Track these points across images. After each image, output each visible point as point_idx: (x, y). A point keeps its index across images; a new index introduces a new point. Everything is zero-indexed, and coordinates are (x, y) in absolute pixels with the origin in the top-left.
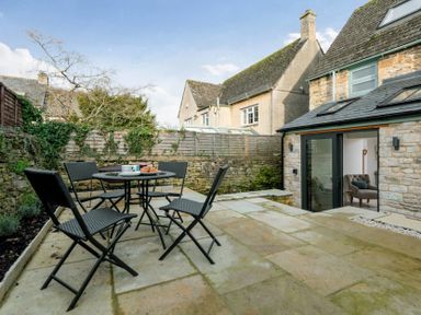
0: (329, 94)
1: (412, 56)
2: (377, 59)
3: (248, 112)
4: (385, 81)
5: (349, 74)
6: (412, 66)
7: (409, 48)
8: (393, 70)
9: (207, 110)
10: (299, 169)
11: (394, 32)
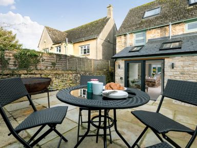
0: (125, 43)
1: (159, 31)
2: (146, 30)
3: (83, 48)
4: (149, 40)
5: (134, 35)
6: (159, 35)
7: (158, 28)
8: (152, 36)
9: (60, 44)
10: (123, 77)
11: (150, 21)
